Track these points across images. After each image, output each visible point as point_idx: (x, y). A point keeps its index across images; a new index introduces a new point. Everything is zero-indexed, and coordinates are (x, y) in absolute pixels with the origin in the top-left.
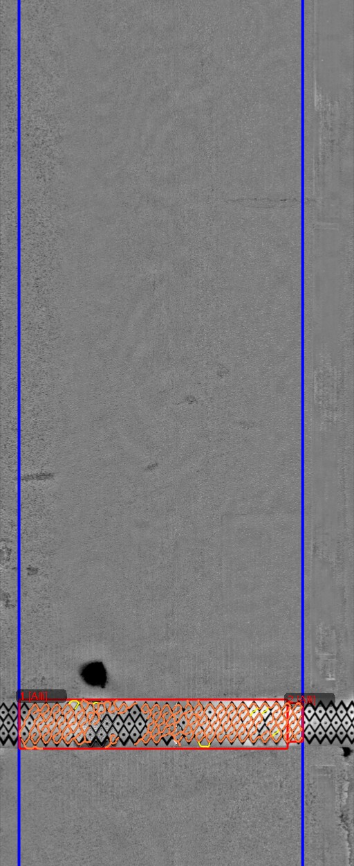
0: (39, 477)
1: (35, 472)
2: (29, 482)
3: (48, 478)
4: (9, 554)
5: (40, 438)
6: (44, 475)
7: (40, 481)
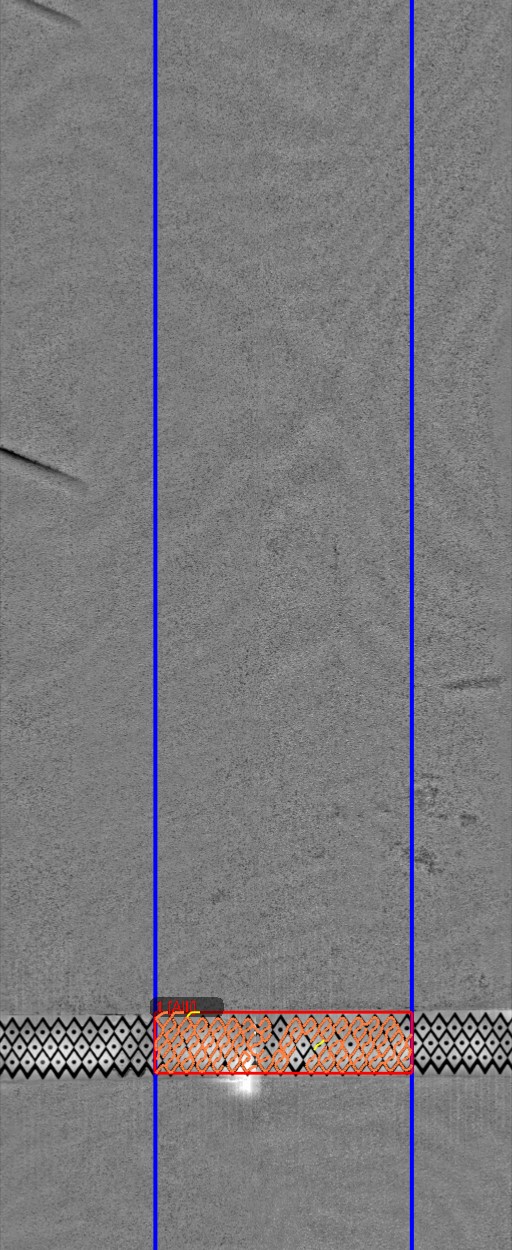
0: (478, 684)
1: (473, 677)
2: (465, 691)
3: (491, 686)
4: (434, 795)
5: (482, 626)
6: (486, 680)
7: (480, 689)
